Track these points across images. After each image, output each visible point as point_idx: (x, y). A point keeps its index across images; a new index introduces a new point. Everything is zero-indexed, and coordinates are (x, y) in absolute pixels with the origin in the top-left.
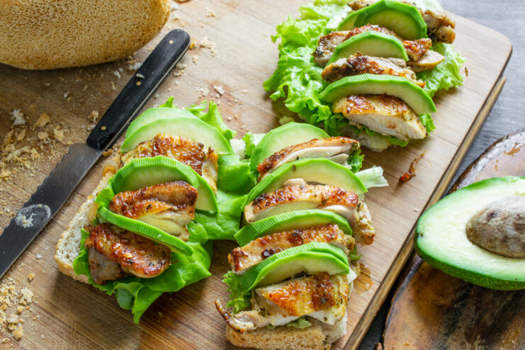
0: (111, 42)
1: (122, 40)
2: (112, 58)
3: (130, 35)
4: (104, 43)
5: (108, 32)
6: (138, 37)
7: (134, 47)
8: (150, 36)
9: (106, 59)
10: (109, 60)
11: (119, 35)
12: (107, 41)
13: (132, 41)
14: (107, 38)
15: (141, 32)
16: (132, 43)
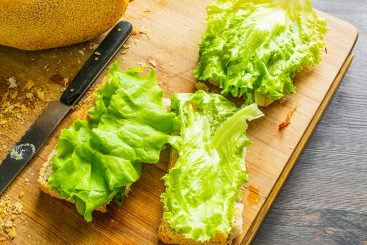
0: (88, 27)
1: (96, 25)
3: (102, 21)
4: (84, 27)
5: (86, 20)
7: (104, 29)
8: (115, 21)
11: (94, 21)
14: (85, 24)
15: (109, 18)
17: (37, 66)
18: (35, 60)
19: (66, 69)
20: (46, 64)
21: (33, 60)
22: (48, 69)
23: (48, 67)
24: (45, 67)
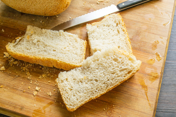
17: (37, 22)
18: (35, 19)
19: (52, 21)
20: (41, 20)
21: (34, 20)
22: (43, 23)
23: (42, 22)
24: (41, 22)
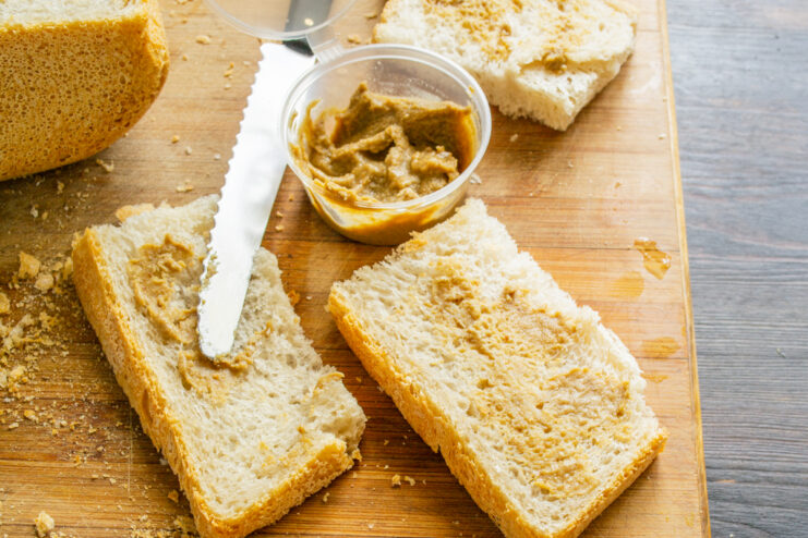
0: (67, 131)
1: (87, 124)
2: (74, 158)
3: (101, 113)
4: (54, 132)
5: (59, 112)
6: (115, 117)
7: (110, 134)
8: (137, 112)
9: (62, 160)
10: (68, 161)
11: (80, 115)
12: (60, 129)
13: (105, 123)
14: (58, 124)
15: (120, 107)
16: (106, 128)
